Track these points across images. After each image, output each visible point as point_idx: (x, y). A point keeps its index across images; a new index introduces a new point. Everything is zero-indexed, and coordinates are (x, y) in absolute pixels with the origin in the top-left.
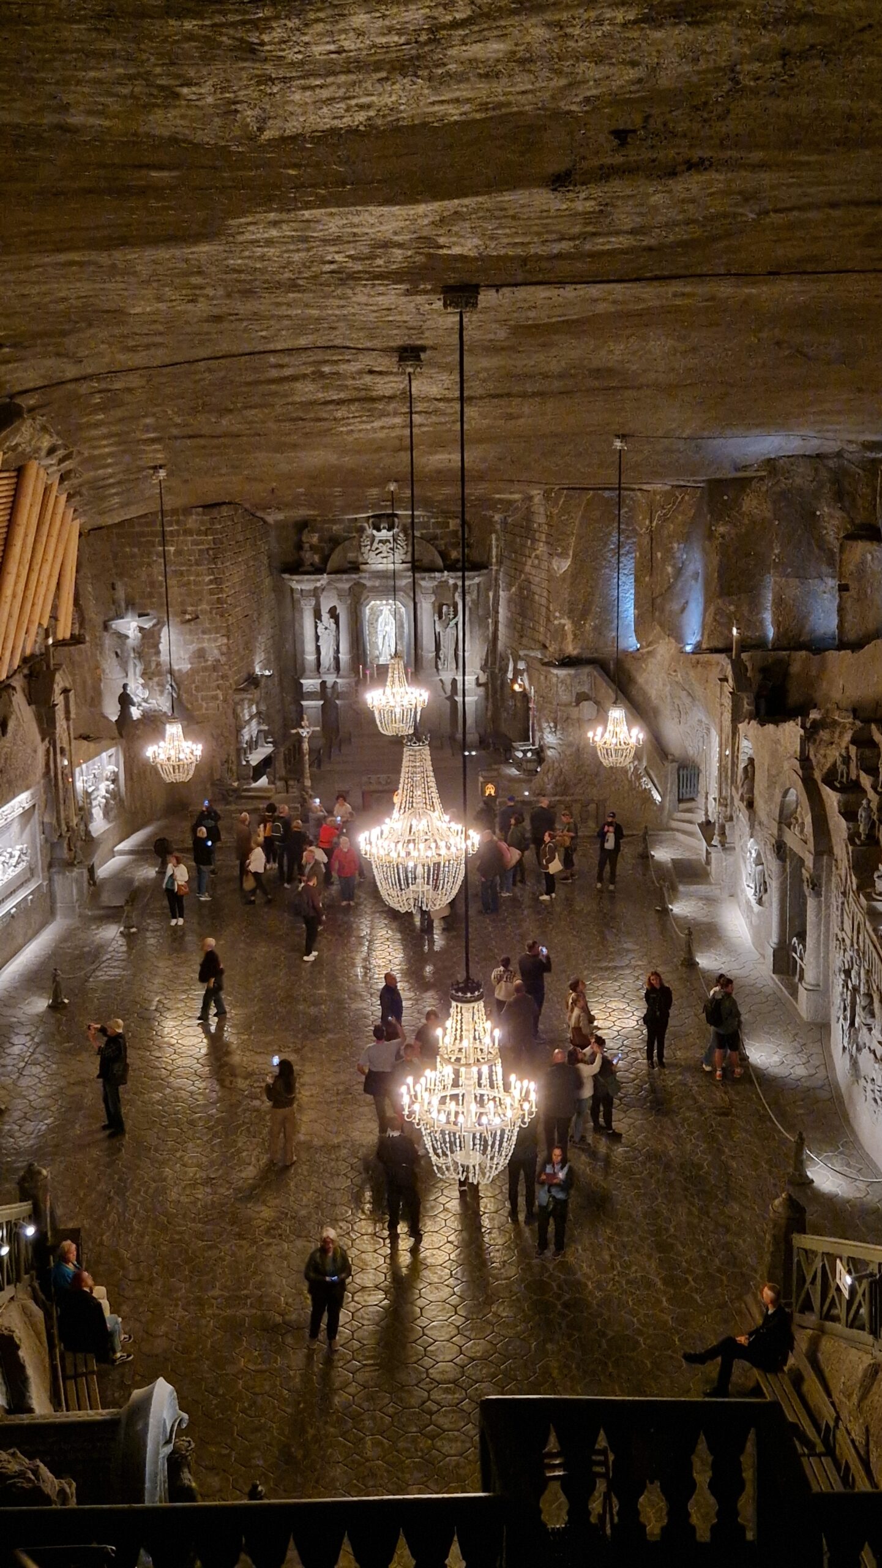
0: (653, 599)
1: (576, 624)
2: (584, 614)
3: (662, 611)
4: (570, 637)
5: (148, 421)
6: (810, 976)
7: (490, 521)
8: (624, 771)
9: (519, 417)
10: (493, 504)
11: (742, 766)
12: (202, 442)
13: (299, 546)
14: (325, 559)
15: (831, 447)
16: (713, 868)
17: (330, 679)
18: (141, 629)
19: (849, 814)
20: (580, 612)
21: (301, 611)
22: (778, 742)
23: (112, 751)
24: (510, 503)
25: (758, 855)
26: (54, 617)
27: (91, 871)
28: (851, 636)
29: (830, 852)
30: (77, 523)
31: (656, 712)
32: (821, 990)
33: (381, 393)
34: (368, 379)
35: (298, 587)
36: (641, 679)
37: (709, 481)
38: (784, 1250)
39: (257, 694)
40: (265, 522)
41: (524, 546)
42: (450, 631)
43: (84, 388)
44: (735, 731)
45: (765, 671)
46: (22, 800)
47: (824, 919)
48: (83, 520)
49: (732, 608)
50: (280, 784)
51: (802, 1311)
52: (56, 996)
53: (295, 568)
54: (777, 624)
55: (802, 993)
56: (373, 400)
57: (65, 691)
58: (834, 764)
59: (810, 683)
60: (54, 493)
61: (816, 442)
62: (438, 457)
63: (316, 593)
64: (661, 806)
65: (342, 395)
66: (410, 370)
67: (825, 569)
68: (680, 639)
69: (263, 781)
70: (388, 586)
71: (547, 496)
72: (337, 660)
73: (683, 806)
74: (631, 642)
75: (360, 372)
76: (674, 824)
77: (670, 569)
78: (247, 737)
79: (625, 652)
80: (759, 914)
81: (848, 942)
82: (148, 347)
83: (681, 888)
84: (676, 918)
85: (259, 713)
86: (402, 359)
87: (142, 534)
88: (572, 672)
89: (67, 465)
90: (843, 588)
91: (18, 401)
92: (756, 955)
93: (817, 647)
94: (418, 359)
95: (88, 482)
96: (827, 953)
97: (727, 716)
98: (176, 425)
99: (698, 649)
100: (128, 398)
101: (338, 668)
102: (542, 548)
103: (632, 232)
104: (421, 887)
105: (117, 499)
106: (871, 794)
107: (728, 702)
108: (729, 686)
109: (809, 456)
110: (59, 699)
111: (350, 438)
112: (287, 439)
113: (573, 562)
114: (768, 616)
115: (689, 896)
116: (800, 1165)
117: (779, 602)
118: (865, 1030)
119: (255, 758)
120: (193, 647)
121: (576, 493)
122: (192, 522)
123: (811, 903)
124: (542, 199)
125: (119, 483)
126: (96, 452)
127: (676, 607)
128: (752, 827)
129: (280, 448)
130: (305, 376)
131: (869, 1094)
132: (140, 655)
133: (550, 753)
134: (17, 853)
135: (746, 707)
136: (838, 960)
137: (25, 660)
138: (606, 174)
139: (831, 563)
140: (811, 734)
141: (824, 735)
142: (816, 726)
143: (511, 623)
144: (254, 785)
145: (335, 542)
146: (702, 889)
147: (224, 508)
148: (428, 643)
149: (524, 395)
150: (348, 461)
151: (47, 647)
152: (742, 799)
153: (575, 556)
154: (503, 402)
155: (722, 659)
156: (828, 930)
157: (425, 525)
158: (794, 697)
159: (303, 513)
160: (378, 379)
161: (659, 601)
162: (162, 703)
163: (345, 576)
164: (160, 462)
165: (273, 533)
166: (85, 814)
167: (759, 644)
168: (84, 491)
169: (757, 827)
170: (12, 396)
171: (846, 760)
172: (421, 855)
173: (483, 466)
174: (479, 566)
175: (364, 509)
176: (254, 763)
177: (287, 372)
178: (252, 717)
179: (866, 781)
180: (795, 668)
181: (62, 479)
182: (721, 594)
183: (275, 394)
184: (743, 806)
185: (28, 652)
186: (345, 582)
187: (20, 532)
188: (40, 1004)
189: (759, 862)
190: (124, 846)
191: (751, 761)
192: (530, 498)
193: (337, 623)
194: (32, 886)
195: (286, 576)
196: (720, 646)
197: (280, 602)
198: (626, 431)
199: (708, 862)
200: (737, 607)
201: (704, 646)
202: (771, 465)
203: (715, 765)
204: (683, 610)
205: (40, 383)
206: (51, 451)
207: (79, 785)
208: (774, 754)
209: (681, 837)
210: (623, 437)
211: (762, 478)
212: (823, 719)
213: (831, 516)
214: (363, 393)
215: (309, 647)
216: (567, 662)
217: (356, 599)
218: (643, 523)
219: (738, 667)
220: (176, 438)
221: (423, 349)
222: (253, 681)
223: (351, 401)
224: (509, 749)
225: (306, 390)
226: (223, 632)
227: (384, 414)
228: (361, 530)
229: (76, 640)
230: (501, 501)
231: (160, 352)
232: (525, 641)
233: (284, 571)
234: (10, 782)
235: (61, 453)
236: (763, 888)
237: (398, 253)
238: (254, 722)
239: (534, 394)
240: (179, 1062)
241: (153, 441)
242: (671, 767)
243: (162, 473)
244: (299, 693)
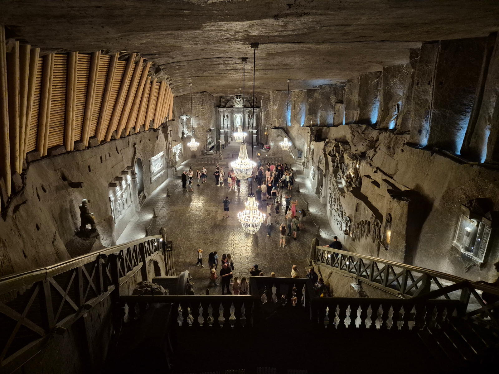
0: (295, 115)
1: (278, 120)
2: (280, 118)
3: (296, 117)
4: (277, 123)
5: (188, 73)
6: (323, 194)
7: (261, 97)
8: (287, 151)
9: (267, 74)
10: (262, 94)
11: (311, 151)
12: (199, 78)
13: (220, 102)
14: (226, 104)
15: (334, 83)
16: (304, 172)
17: (226, 130)
18: (187, 118)
19: (333, 161)
20: (279, 118)
21: (221, 115)
22: (319, 146)
23: (180, 144)
24: (265, 93)
25: (314, 169)
26: (168, 115)
27: (176, 168)
28: (336, 124)
29: (329, 169)
30: (173, 95)
31: (294, 139)
32: (325, 197)
33: (238, 68)
34: (235, 65)
35: (219, 110)
36: (291, 132)
37: (307, 90)
38: (315, 249)
39: (210, 133)
40: (213, 96)
41: (268, 103)
42: (252, 121)
43: (174, 65)
44: (310, 143)
45: (317, 131)
46: (161, 153)
47: (327, 183)
48: (174, 94)
49: (311, 117)
50: (215, 152)
51: (317, 261)
52: (168, 194)
53: (219, 106)
54: (320, 121)
55: (321, 198)
56: (236, 69)
57: (170, 131)
58: (331, 151)
59: (327, 134)
60: (168, 88)
61: (331, 82)
62: (250, 83)
63: (224, 112)
64: (294, 159)
65: (230, 68)
66: (244, 63)
67: (331, 109)
68: (300, 124)
69: (212, 151)
70: (239, 111)
71: (273, 93)
72: (228, 126)
73: (299, 159)
74: (290, 124)
75: (234, 63)
76: (297, 163)
77: (298, 109)
78: (208, 142)
79: (288, 126)
80: (313, 181)
81: (331, 188)
82: (188, 56)
83: (298, 176)
84: (296, 182)
85: (211, 137)
86: (242, 60)
87: (187, 98)
88: (277, 130)
89: (171, 82)
90: (335, 114)
91: (160, 67)
92: (312, 190)
93: (329, 126)
94: (246, 61)
95: (175, 86)
96: (327, 190)
97: (309, 140)
98: (194, 74)
99: (303, 126)
100: (183, 67)
101: (228, 128)
102: (271, 103)
103: (292, 31)
104: (244, 174)
105: (181, 90)
106: (338, 157)
107: (309, 137)
108: (310, 134)
109: (329, 85)
110: (169, 132)
111: (231, 78)
112: (218, 78)
113: (278, 107)
114: (319, 119)
115: (299, 177)
116: (319, 232)
117: (321, 116)
118: (334, 206)
119: (210, 146)
120: (198, 122)
121: (279, 92)
122: (198, 95)
123: (324, 180)
124: (271, 21)
125: (182, 86)
126: (177, 79)
127: (299, 117)
128: (313, 164)
129: (216, 80)
130: (222, 64)
131: (334, 219)
132: (186, 124)
133: (271, 147)
134: (160, 165)
135: (313, 138)
136: (329, 191)
137: (162, 124)
138: (286, 15)
139: (332, 108)
140: (326, 144)
141: (329, 144)
142: (327, 143)
143: (265, 120)
144: (210, 152)
145: (228, 101)
146: (302, 176)
147: (204, 93)
148: (247, 123)
149: (268, 69)
150: (231, 83)
151: (167, 121)
152: (311, 158)
153: (278, 105)
154: (264, 71)
155: (308, 128)
156: (327, 185)
157: (247, 98)
158: (323, 137)
159: (221, 94)
160: (237, 65)
161: (296, 115)
162: (191, 134)
163: (230, 108)
164: (190, 82)
165: (215, 98)
166: (174, 156)
167: (317, 125)
168: (174, 88)
169: (314, 163)
170: (158, 66)
171: (333, 150)
172: (243, 168)
173: (260, 85)
174: (258, 107)
175: (235, 94)
176: (210, 147)
177: (218, 63)
178: (209, 138)
179: (337, 154)
180: (324, 130)
181: (170, 85)
182: (309, 115)
183: (215, 68)
184: (311, 159)
185: (163, 122)
186: (230, 109)
187: (160, 96)
188: (165, 195)
189: (314, 171)
190: (183, 164)
191: (313, 150)
192: (269, 92)
193: (228, 118)
194: (163, 171)
195: (217, 108)
196: (308, 125)
197: (216, 114)
198: (290, 78)
199: (303, 171)
200: (312, 117)
201: (305, 125)
202: (321, 86)
203: (306, 150)
204: (301, 117)
205: (164, 63)
206: (167, 79)
207: (173, 151)
208: (318, 148)
209: (298, 165)
210: (290, 79)
211: (319, 89)
212: (329, 141)
213: (333, 98)
214: (234, 68)
215: (222, 123)
216: (276, 128)
217: (232, 113)
218: (293, 99)
219: (312, 130)
220: (194, 77)
221: (247, 58)
222: (210, 130)
223: (232, 70)
224: (263, 146)
225: (222, 67)
226: (204, 119)
227: (238, 73)
228: (234, 98)
229: (173, 120)
230: (263, 93)
231: (191, 57)
232: (267, 123)
233: (217, 107)
234: (159, 150)
235: (169, 79)
236: (314, 176)
237: (241, 34)
238: (210, 139)
239: (271, 69)
240: (193, 208)
241: (189, 77)
242: (296, 151)
243: (191, 84)
244: (220, 133)
